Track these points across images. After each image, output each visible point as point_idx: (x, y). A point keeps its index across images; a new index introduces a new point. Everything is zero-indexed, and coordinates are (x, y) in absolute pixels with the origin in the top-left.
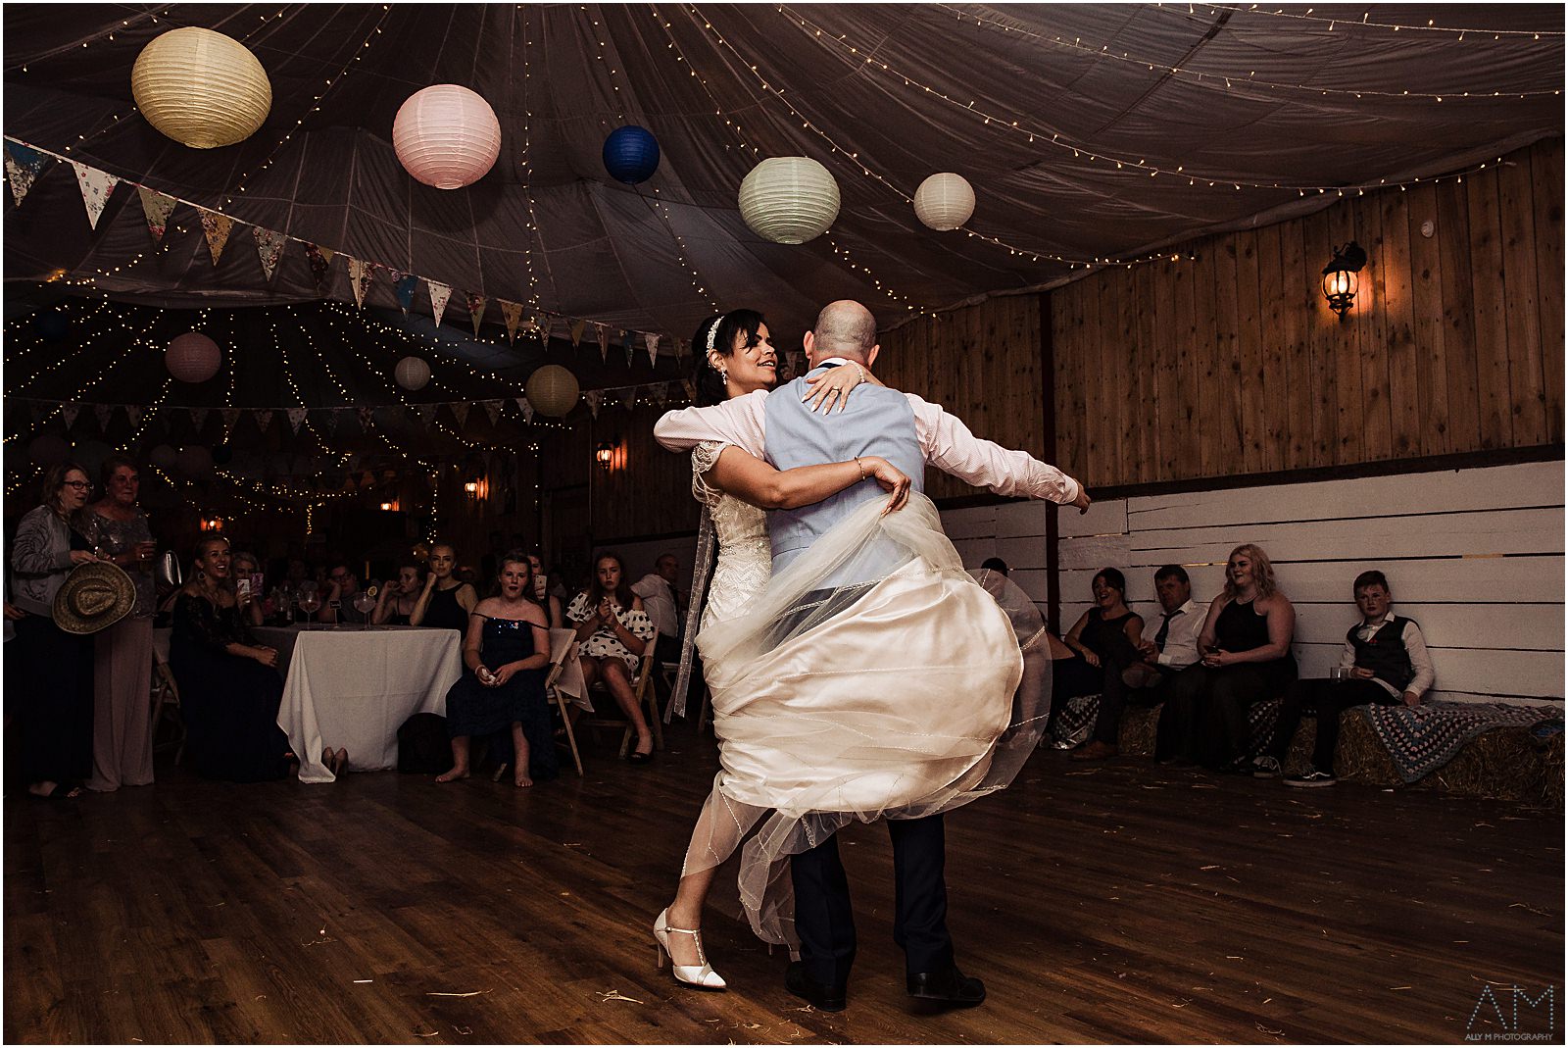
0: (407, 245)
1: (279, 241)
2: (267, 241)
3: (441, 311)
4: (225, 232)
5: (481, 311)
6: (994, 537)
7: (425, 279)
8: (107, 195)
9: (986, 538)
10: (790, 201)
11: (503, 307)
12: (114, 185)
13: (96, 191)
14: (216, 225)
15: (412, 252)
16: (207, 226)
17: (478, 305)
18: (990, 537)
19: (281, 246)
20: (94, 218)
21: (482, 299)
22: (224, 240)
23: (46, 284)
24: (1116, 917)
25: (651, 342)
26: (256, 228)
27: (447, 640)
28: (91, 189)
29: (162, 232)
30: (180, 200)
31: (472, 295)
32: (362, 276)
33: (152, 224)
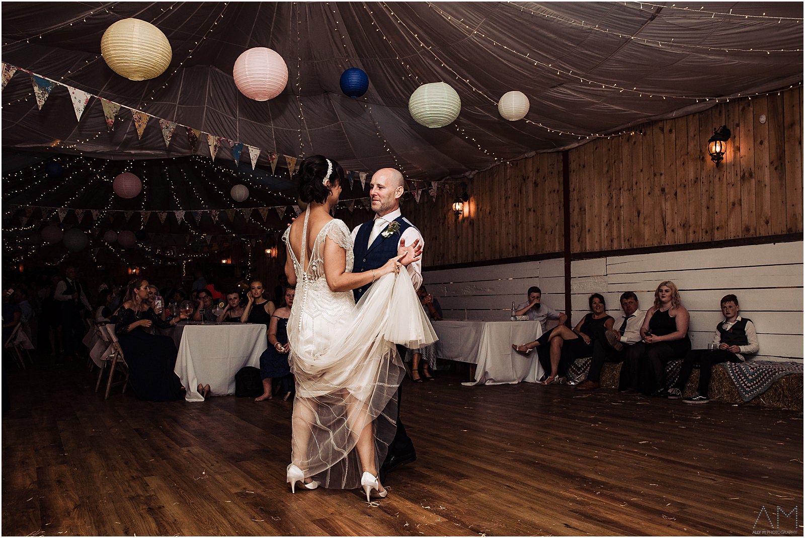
0: (236, 127)
1: (172, 126)
2: (166, 126)
3: (255, 162)
4: (145, 122)
5: (275, 161)
6: (538, 277)
7: (246, 145)
8: (85, 103)
9: (534, 277)
11: (287, 159)
12: (89, 98)
13: (80, 101)
14: (140, 118)
15: (239, 131)
16: (136, 119)
17: (274, 159)
18: (536, 277)
19: (174, 129)
20: (79, 115)
21: (276, 155)
22: (145, 126)
23: (50, 147)
24: (596, 466)
25: (362, 177)
26: (160, 119)
27: (259, 330)
28: (77, 100)
29: (112, 122)
30: (122, 106)
31: (270, 153)
32: (214, 144)
33: (108, 118)
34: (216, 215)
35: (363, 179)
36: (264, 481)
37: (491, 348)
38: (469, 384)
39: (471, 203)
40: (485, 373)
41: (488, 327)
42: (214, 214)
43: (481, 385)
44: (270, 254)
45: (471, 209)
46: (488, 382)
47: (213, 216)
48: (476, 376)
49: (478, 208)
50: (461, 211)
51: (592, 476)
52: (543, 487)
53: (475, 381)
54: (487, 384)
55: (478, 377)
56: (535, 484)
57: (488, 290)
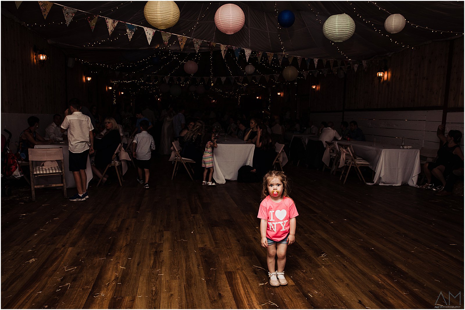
0: (248, 33)
1: (200, 42)
2: (197, 42)
3: (248, 57)
4: (185, 41)
5: (261, 56)
6: (425, 120)
7: (243, 48)
8: (153, 35)
9: (423, 120)
10: (335, 29)
11: (268, 54)
12: (154, 32)
13: (150, 34)
14: (182, 40)
15: (250, 34)
16: (180, 40)
17: (260, 55)
18: (424, 120)
19: (201, 43)
20: (149, 42)
21: (261, 52)
22: (185, 44)
23: (155, 48)
24: (409, 259)
25: (315, 61)
26: (193, 39)
27: (251, 147)
28: (149, 34)
29: (167, 43)
30: (172, 34)
31: (258, 51)
32: (224, 49)
33: (165, 42)
34: (242, 79)
35: (316, 62)
36: (218, 241)
37: (385, 164)
38: (369, 184)
39: (389, 72)
40: (380, 178)
41: (384, 152)
42: (241, 78)
43: (377, 185)
44: (280, 95)
45: (389, 75)
46: (381, 184)
47: (240, 79)
48: (374, 179)
49: (393, 75)
50: (382, 77)
51: (400, 266)
52: (365, 270)
53: (373, 182)
54: (380, 184)
55: (375, 181)
56: (361, 266)
57: (395, 126)
